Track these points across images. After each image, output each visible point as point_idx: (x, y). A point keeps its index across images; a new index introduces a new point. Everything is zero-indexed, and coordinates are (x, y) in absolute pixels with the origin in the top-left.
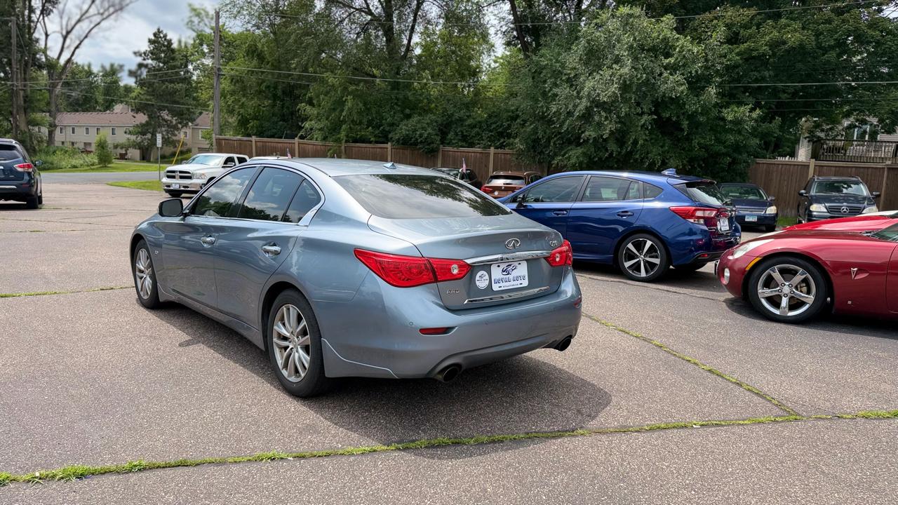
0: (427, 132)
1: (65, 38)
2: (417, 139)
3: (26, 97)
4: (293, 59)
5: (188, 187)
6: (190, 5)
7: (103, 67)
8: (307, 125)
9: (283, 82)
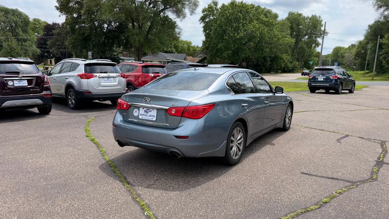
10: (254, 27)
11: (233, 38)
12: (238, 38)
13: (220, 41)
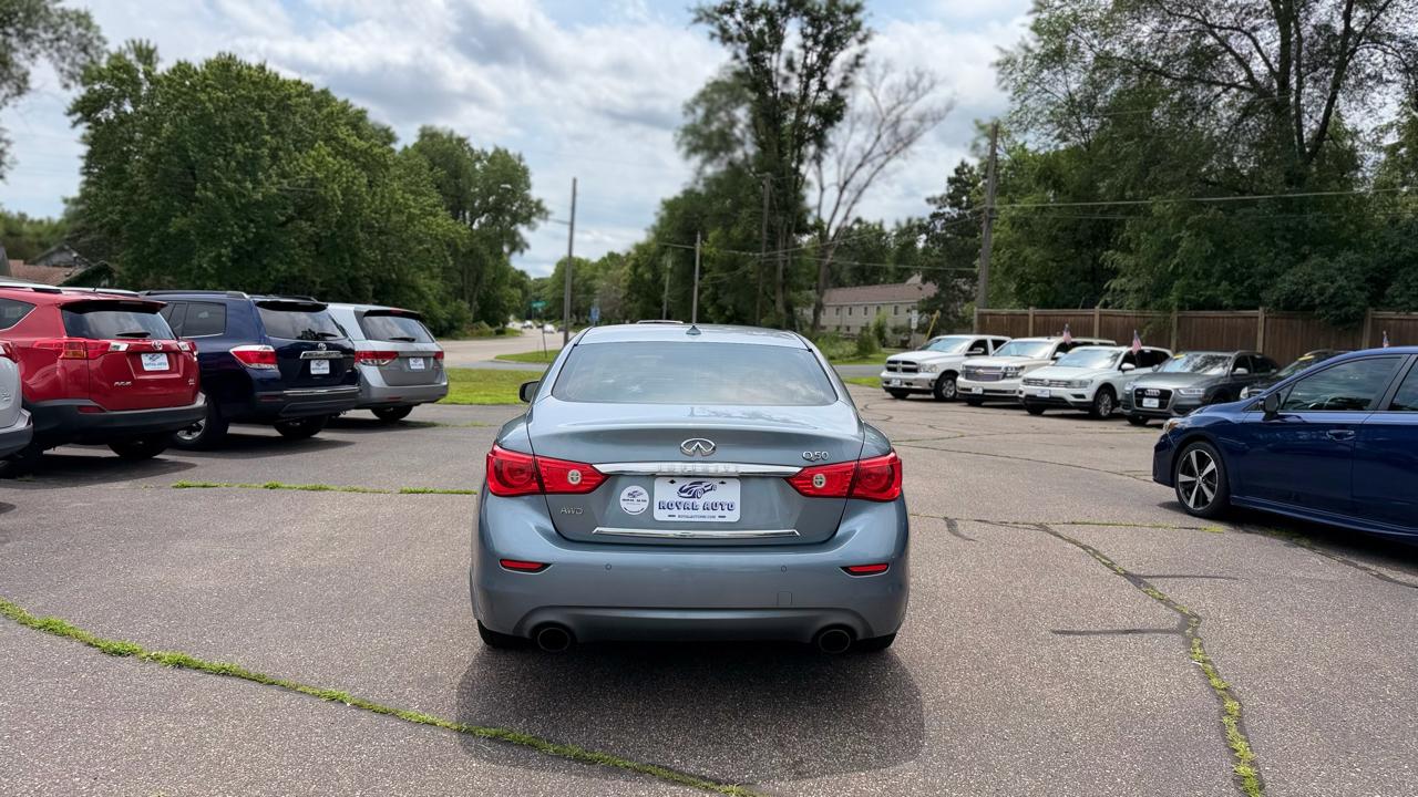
0: (1336, 285)
1: (842, 190)
2: (1313, 299)
3: (785, 270)
4: (1103, 180)
5: (911, 384)
6: (977, 122)
7: (898, 224)
8: (1114, 284)
9: (1090, 220)
10: (320, 164)
11: (237, 199)
12: (257, 201)
13: (176, 204)
